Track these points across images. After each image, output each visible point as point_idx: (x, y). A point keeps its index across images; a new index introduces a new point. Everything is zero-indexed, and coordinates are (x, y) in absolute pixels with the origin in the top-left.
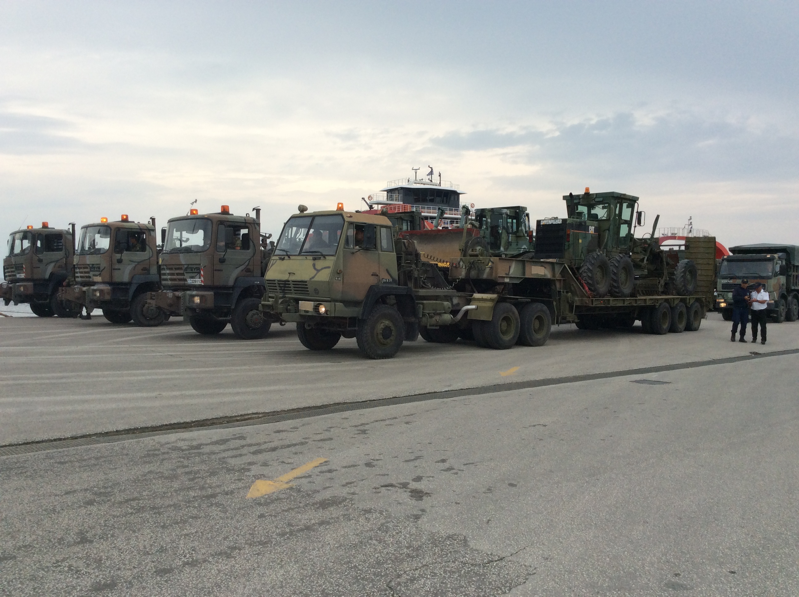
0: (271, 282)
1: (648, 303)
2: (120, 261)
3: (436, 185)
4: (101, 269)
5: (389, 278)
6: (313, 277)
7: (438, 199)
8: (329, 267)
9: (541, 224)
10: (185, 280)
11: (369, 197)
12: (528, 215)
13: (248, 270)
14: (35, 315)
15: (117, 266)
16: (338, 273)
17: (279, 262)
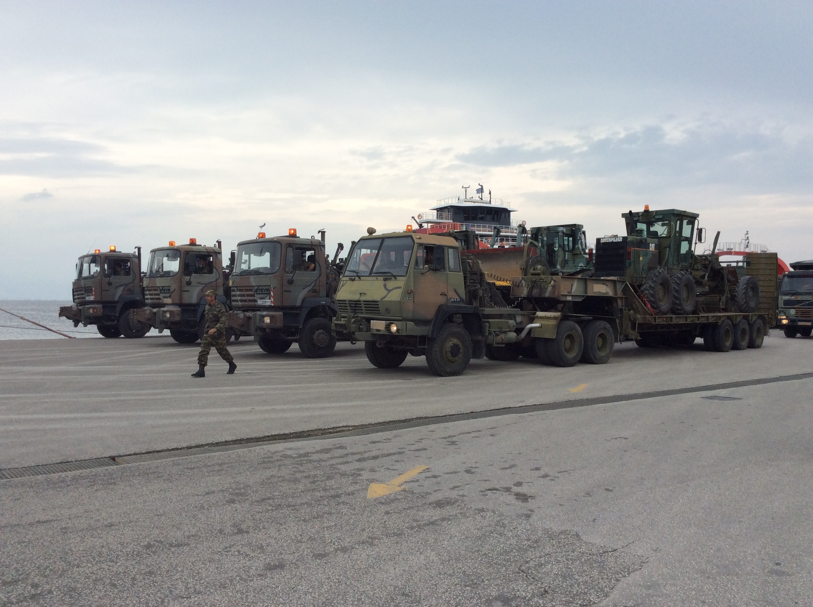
0: (341, 302)
1: (711, 320)
2: (189, 283)
3: (487, 203)
4: (171, 291)
5: (457, 297)
6: (384, 297)
7: (489, 217)
8: (400, 288)
9: (601, 242)
10: (256, 301)
11: (419, 216)
12: (584, 233)
13: (314, 291)
14: (103, 337)
15: (187, 288)
16: (409, 293)
17: (349, 283)
